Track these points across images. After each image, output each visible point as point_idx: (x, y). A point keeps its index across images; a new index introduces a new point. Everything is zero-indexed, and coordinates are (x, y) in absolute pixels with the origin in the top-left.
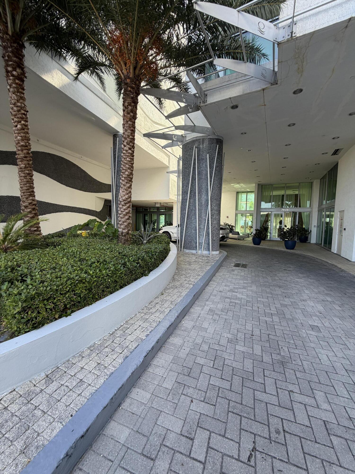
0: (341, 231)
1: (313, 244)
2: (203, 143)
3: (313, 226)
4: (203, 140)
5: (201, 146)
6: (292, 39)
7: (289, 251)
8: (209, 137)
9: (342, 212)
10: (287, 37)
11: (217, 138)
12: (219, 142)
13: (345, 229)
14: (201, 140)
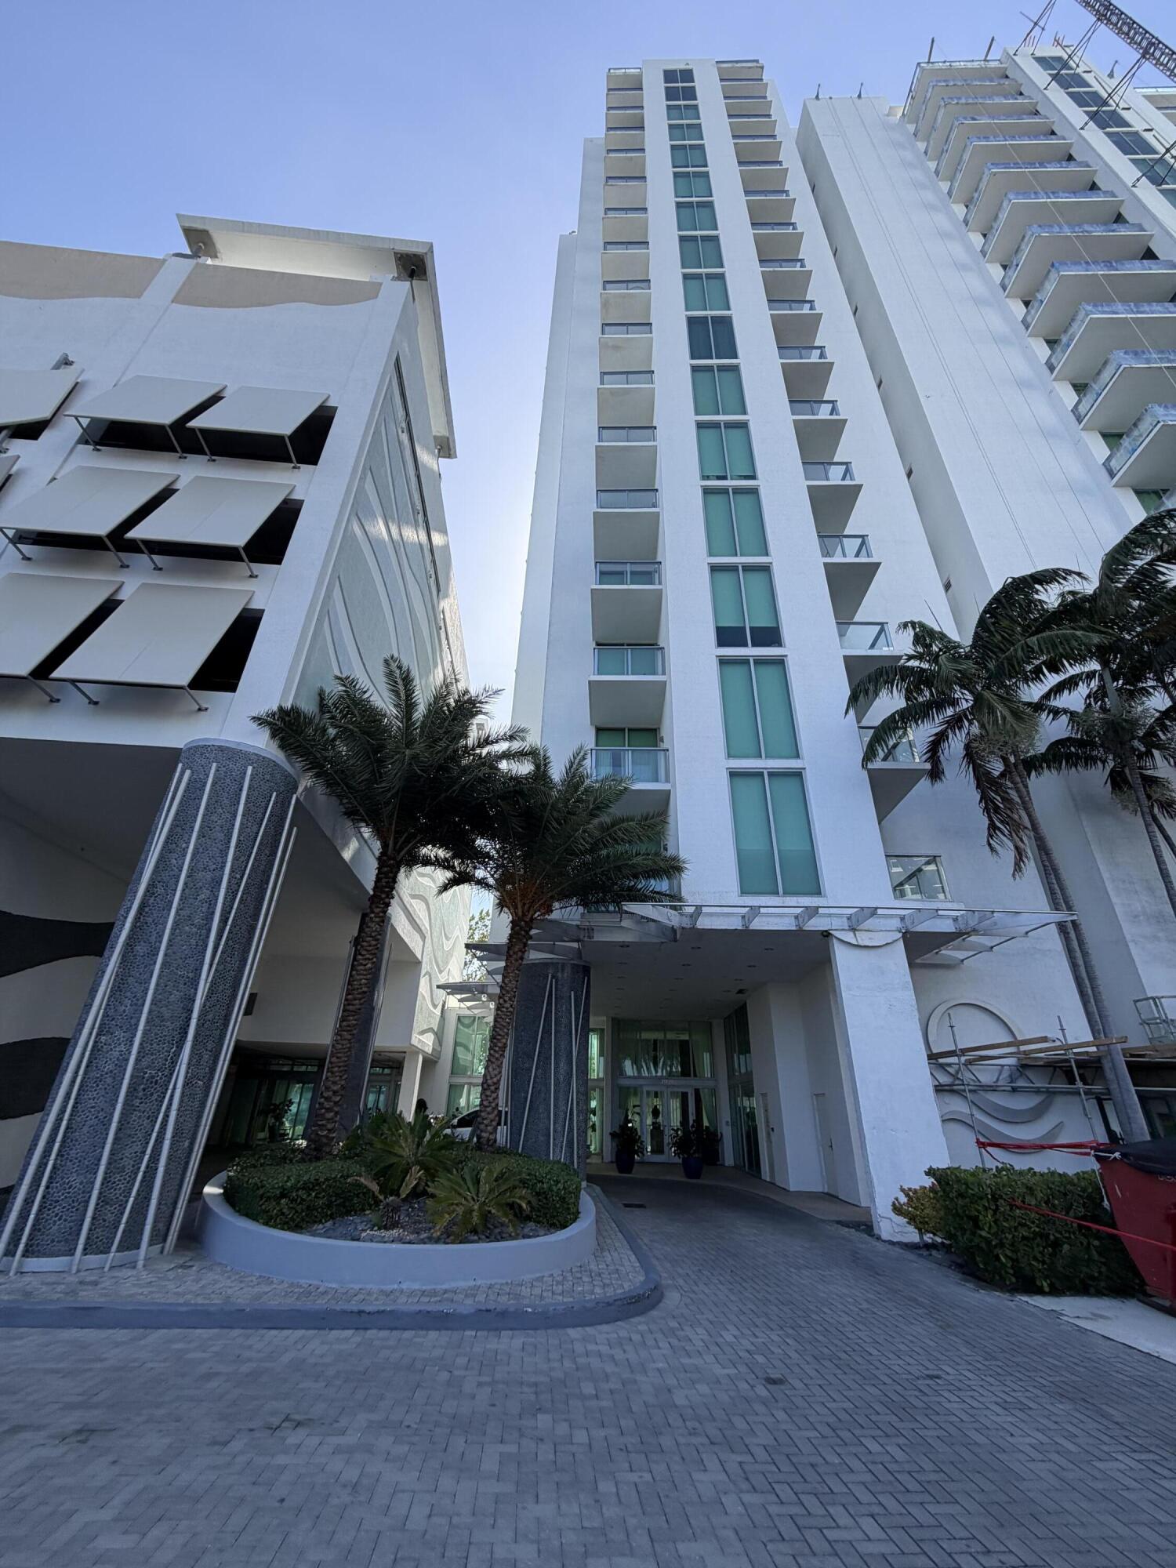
0: (768, 1135)
1: (729, 1167)
2: (563, 970)
3: (724, 1123)
4: (563, 965)
5: (559, 975)
6: (693, 929)
7: (694, 1181)
8: (572, 962)
9: (764, 1095)
10: (689, 926)
11: (583, 964)
12: (586, 970)
13: (773, 1129)
14: (560, 966)
